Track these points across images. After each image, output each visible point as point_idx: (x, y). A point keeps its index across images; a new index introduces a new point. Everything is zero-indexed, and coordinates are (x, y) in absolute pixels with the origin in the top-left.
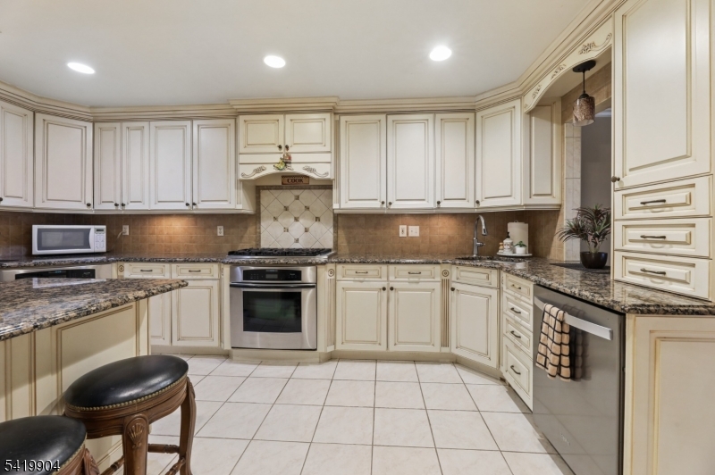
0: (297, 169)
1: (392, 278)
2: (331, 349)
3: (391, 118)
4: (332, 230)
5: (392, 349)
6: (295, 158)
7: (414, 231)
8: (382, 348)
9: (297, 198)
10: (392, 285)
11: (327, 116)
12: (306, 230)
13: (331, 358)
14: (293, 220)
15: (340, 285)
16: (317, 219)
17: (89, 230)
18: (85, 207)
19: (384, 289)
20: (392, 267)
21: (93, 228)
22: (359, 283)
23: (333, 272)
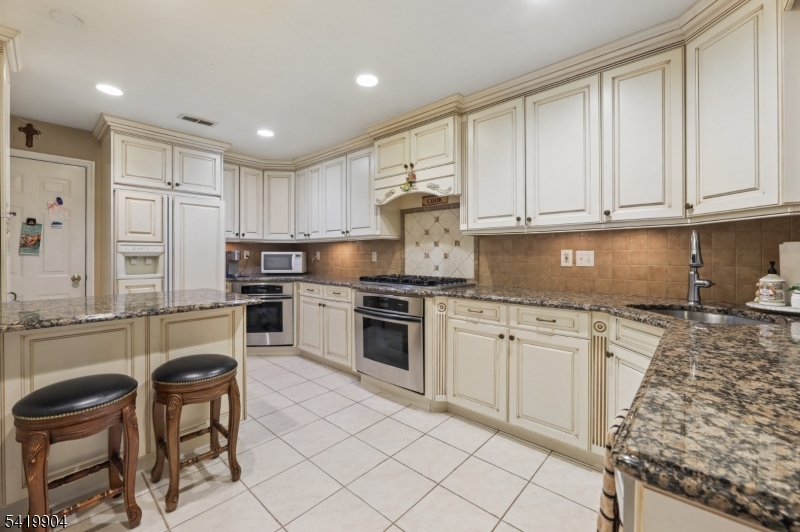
0: (421, 187)
1: (513, 323)
2: (440, 398)
3: (530, 100)
4: (472, 256)
5: (514, 422)
6: (419, 176)
7: (586, 258)
8: (500, 417)
9: (437, 220)
10: (513, 332)
11: (450, 120)
12: (446, 256)
13: (447, 409)
14: (433, 245)
15: (452, 323)
16: (457, 243)
17: (291, 256)
18: (290, 238)
19: (501, 337)
20: (513, 308)
21: (294, 254)
22: (471, 324)
23: (443, 307)
